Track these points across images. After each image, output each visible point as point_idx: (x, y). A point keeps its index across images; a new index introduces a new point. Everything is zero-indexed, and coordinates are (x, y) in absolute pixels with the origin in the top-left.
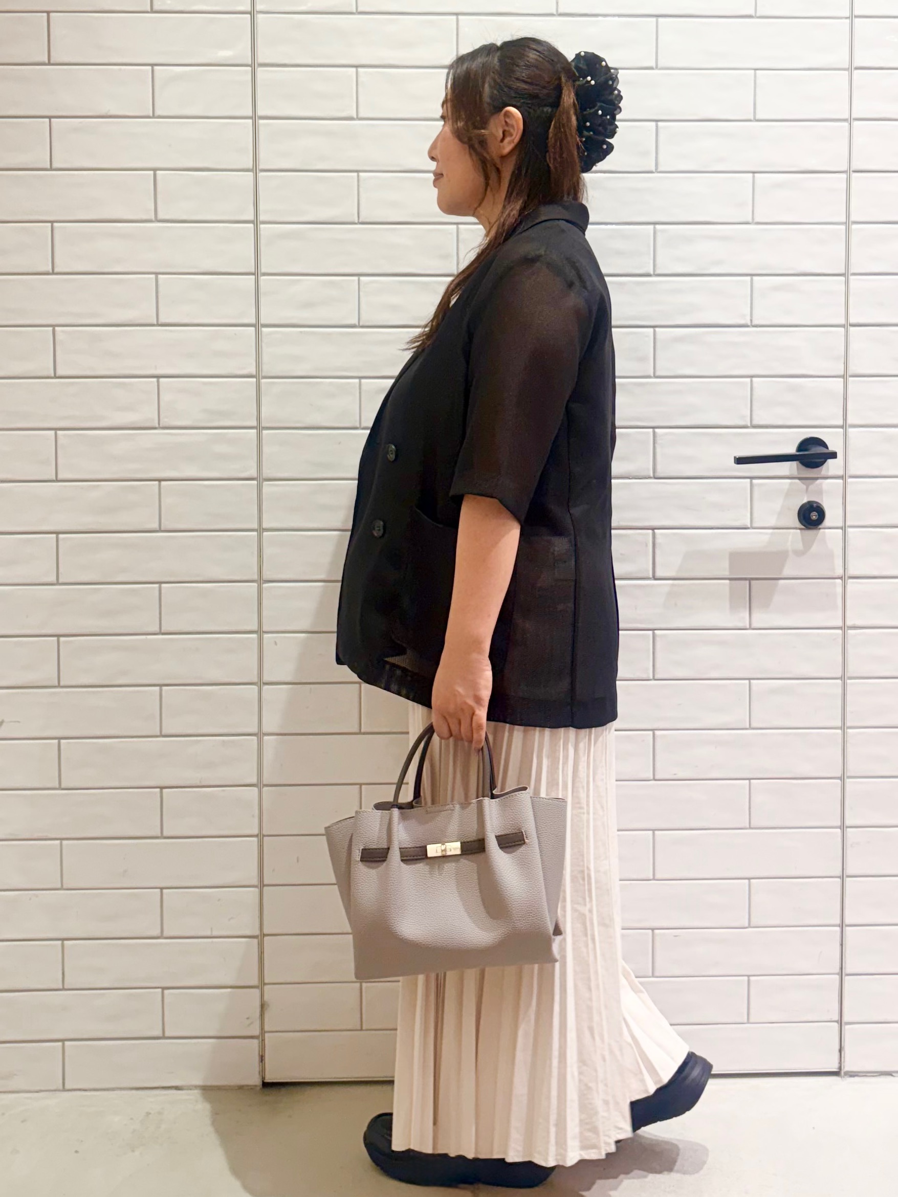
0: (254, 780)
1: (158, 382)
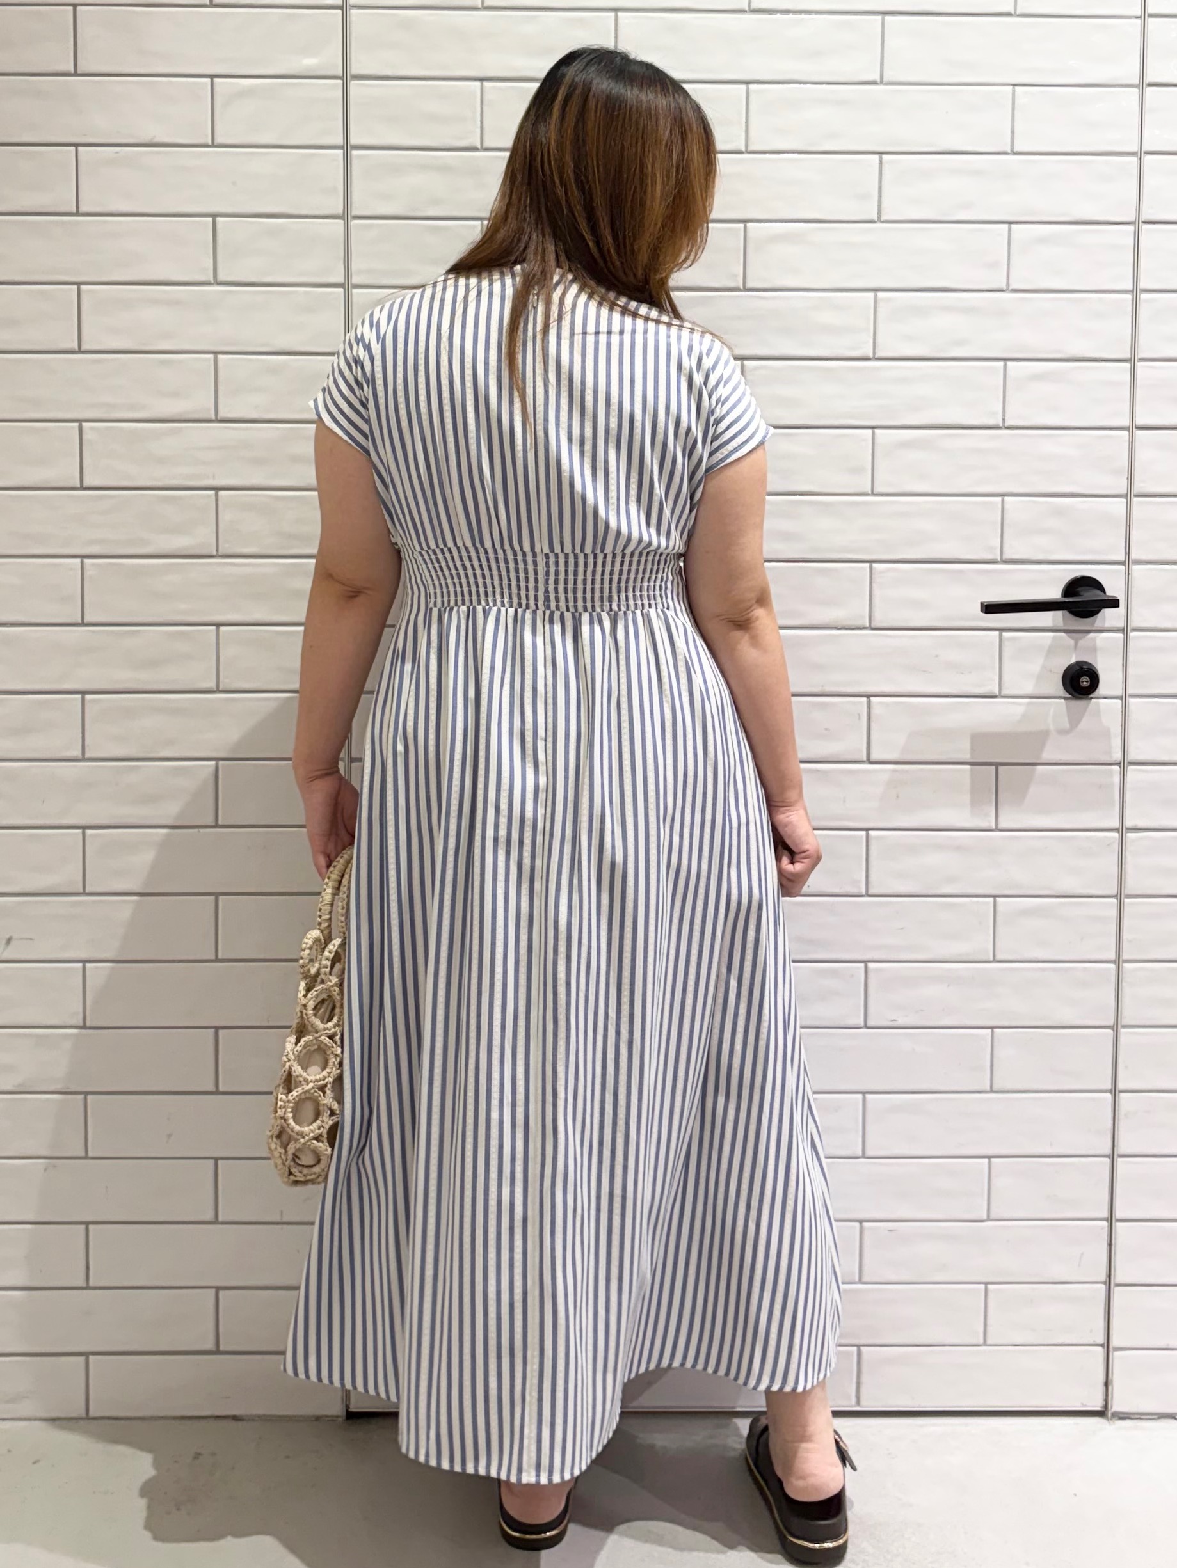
1: (217, 495)
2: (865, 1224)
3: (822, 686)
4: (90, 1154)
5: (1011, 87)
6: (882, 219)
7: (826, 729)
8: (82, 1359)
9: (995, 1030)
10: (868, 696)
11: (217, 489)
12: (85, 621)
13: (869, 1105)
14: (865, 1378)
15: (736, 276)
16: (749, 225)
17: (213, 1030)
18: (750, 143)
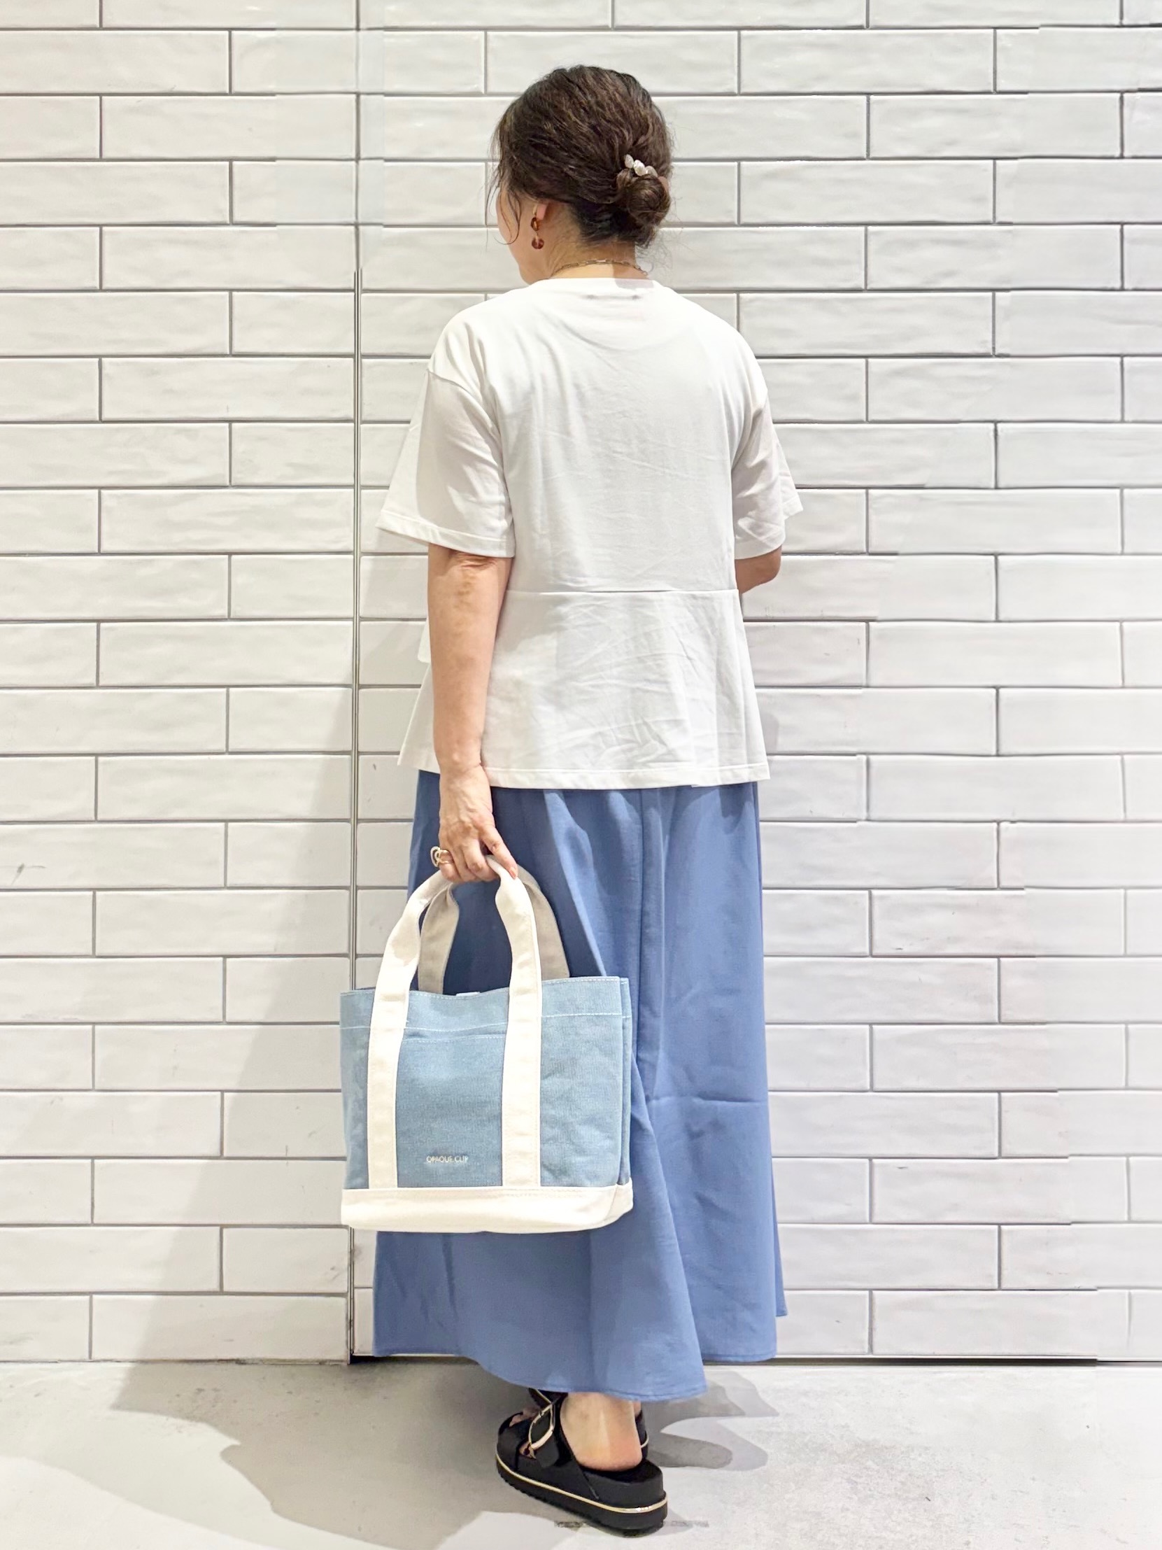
1: (230, 428)
2: (874, 1161)
3: (822, 611)
4: (96, 1088)
5: (992, 31)
6: (872, 155)
7: (827, 654)
8: (87, 1298)
9: (1002, 959)
10: (867, 621)
11: (230, 421)
12: (102, 552)
13: (877, 1036)
14: (878, 1323)
15: (731, 212)
16: (744, 163)
18: (742, 86)
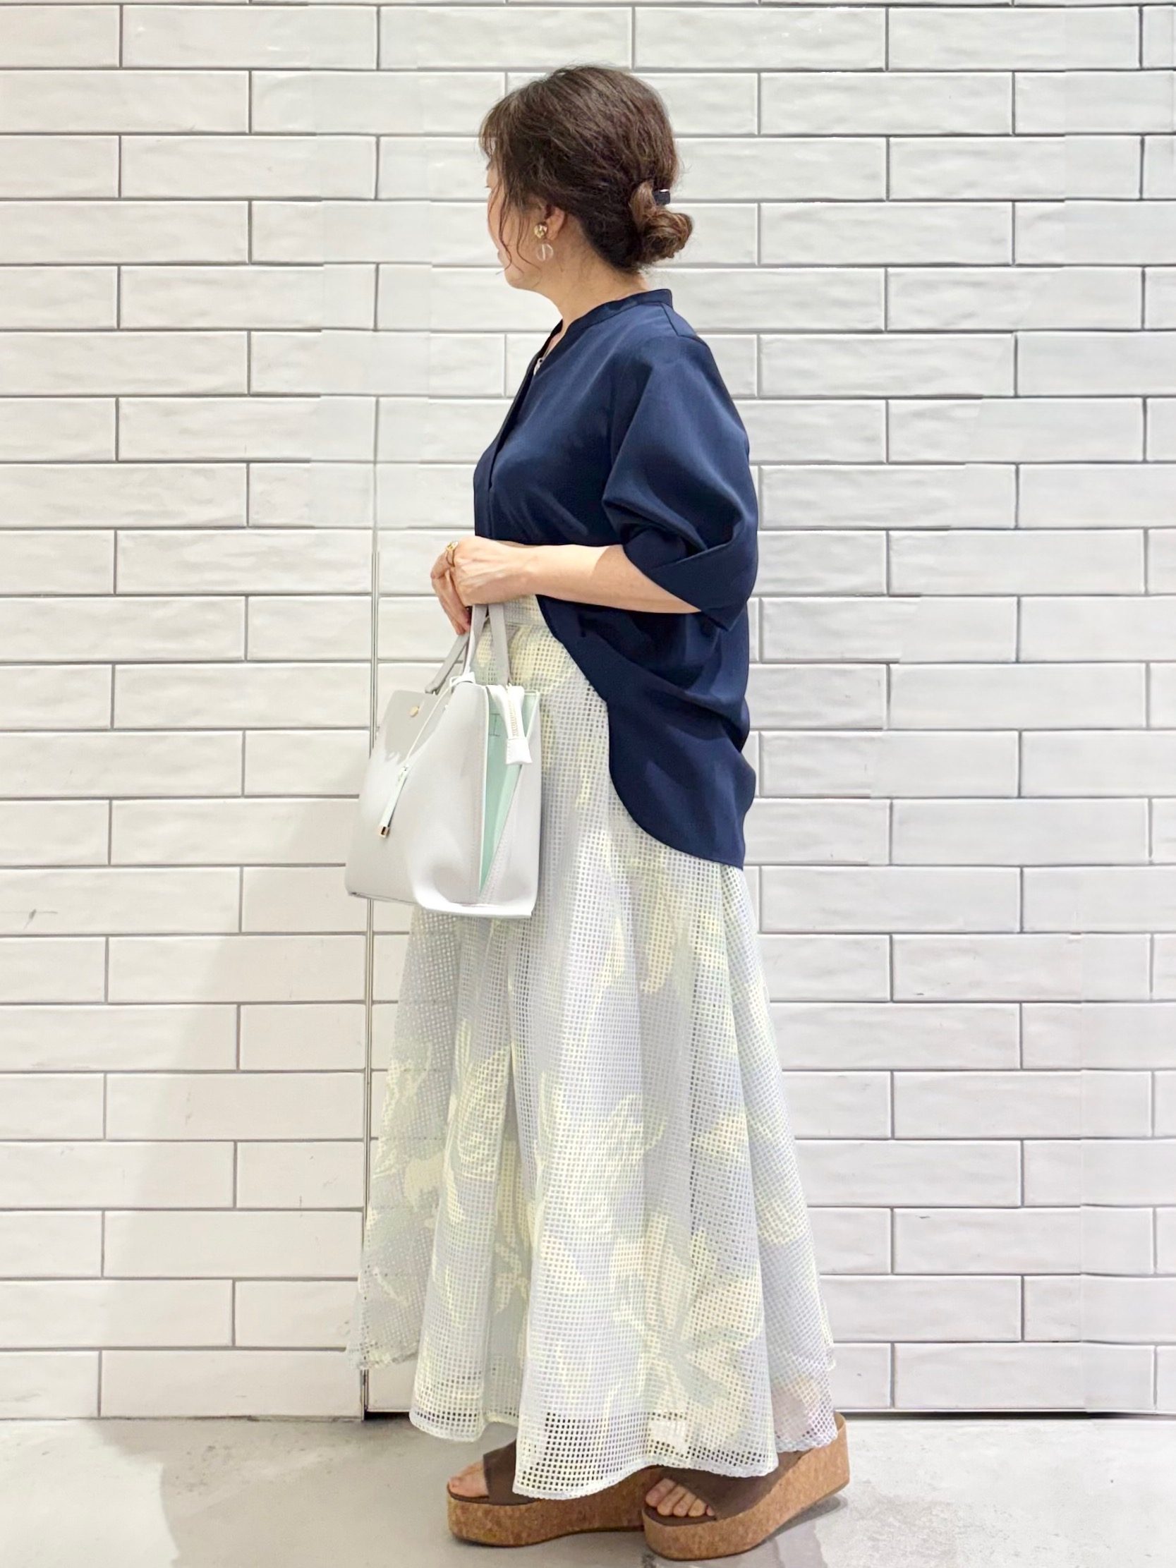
0: (361, 996)
1: (248, 468)
2: (896, 1210)
3: (842, 654)
4: (107, 1137)
5: (1010, 74)
6: (891, 198)
7: (847, 696)
8: (95, 1353)
9: (1024, 1005)
10: (888, 663)
11: (248, 462)
12: (118, 592)
13: (896, 1082)
14: (898, 1377)
15: (750, 253)
16: (764, 205)
17: (235, 1006)
18: (762, 127)
